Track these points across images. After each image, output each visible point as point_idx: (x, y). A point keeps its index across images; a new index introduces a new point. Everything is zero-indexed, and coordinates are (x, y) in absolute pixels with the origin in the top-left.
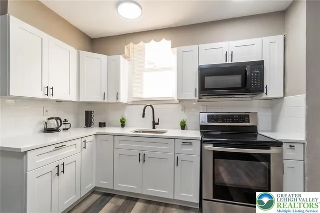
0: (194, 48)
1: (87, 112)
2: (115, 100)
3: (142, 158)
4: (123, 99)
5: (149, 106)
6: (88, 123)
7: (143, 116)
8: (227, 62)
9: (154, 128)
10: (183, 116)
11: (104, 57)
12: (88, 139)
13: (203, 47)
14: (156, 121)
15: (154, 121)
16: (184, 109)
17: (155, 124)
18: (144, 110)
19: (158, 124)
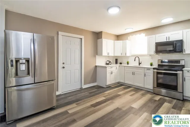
0: (154, 36)
1: (116, 59)
2: (125, 55)
3: (133, 74)
4: (128, 55)
5: (137, 57)
6: (116, 63)
7: (135, 61)
8: (167, 41)
9: (139, 65)
10: (151, 61)
11: (121, 41)
12: (117, 67)
13: (157, 35)
14: (140, 63)
15: (139, 63)
16: (152, 58)
17: (139, 64)
18: (135, 59)
19: (141, 64)
